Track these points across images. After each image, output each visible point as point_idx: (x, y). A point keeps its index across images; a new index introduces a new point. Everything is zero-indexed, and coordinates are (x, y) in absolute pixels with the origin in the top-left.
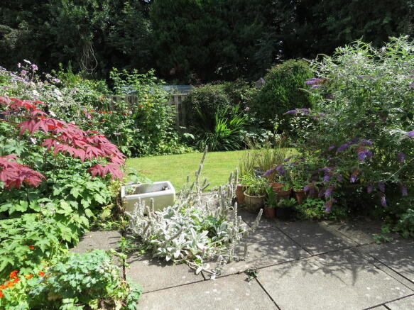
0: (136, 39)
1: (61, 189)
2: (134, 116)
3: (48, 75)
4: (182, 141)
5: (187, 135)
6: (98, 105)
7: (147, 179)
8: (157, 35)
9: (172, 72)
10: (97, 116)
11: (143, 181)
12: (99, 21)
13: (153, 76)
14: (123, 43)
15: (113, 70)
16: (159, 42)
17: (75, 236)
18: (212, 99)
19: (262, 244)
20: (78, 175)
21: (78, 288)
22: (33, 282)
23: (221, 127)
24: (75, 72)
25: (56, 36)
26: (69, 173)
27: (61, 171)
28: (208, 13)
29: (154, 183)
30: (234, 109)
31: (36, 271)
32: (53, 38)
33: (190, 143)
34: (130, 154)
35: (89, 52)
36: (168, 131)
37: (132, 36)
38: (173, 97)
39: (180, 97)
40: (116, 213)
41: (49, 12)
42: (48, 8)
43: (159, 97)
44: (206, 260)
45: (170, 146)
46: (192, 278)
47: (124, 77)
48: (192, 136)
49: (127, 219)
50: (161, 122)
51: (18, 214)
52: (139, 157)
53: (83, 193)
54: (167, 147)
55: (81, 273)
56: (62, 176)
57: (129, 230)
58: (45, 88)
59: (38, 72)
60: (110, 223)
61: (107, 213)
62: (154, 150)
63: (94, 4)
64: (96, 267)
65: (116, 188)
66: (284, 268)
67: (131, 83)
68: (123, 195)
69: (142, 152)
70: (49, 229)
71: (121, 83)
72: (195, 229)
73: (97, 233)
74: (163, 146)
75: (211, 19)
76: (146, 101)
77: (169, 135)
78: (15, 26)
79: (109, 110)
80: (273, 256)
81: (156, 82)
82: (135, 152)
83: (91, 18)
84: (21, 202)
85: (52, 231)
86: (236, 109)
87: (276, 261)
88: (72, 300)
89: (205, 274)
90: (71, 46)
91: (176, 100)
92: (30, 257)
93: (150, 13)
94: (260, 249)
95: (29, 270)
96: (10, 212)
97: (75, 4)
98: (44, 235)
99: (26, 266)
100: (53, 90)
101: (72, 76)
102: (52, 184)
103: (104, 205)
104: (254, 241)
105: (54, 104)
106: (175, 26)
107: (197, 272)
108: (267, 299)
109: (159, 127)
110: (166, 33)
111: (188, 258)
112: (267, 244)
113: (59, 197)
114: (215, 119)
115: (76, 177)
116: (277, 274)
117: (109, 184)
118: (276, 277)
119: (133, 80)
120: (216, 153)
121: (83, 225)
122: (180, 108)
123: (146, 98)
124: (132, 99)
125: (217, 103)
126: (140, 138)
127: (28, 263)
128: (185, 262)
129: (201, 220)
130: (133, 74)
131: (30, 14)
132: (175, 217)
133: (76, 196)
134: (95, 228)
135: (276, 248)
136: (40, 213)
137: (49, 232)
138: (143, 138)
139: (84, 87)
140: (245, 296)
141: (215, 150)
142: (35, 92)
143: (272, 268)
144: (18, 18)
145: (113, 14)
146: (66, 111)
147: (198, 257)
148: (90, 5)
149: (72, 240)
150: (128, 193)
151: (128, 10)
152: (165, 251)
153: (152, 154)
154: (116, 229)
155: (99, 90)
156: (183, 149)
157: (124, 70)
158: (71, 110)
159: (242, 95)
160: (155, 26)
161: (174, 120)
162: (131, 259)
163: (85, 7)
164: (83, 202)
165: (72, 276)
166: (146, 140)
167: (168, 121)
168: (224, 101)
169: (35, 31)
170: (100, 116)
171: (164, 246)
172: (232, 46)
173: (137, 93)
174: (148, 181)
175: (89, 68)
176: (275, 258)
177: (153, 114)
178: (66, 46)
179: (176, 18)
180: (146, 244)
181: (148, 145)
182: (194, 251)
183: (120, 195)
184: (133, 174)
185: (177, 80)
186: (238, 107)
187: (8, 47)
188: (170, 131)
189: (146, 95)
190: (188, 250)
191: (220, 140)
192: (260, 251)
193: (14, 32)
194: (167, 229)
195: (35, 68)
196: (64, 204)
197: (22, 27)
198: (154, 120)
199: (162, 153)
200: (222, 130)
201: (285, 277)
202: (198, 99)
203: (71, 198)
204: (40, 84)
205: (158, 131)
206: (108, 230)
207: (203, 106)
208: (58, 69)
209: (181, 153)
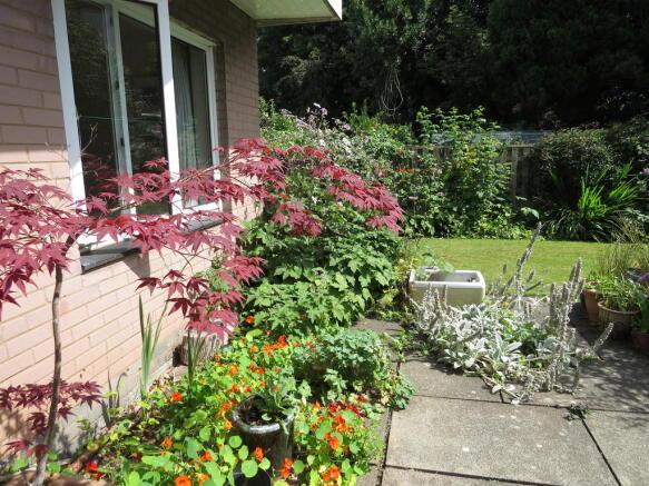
0: (463, 60)
1: (338, 260)
2: (446, 177)
3: (338, 121)
4: (518, 219)
5: (525, 210)
6: (397, 160)
7: (448, 264)
8: (497, 52)
9: (516, 109)
10: (393, 175)
11: (441, 267)
12: (410, 40)
13: (481, 117)
14: (441, 68)
15: (421, 111)
16: (497, 63)
17: (347, 316)
18: (578, 153)
19: (610, 380)
20: (359, 246)
21: (344, 362)
22: (299, 351)
23: (590, 199)
24: (371, 114)
25: (351, 65)
26: (348, 243)
27: (340, 239)
28: (591, 7)
29: (457, 271)
30: (619, 170)
31: (303, 341)
32: (348, 67)
33: (530, 223)
34: (432, 232)
35: (394, 85)
36: (497, 202)
37: (457, 55)
38: (510, 150)
39: (521, 150)
40: (400, 301)
41: (347, 33)
42: (346, 27)
43: (487, 149)
44: (511, 380)
45: (495, 224)
46: (485, 395)
47: (435, 120)
48: (536, 213)
49: (412, 311)
50: (484, 187)
51: (291, 280)
52: (445, 237)
53: (362, 268)
54: (489, 226)
55: (349, 347)
56: (341, 245)
57: (413, 324)
58: (333, 136)
59: (327, 118)
60: (391, 313)
61: (388, 298)
62: (470, 229)
63: (406, 15)
64: (365, 345)
65: (405, 270)
66: (638, 419)
67: (446, 129)
68: (411, 280)
69: (450, 229)
70: (321, 300)
71: (432, 129)
72: (503, 337)
73: (374, 322)
74: (485, 225)
75: (596, 16)
76: (465, 155)
77: (497, 209)
78: (305, 56)
79: (411, 167)
80: (624, 400)
81: (485, 126)
82: (441, 229)
83: (400, 35)
84: (296, 268)
85: (324, 303)
86: (623, 171)
87: (626, 407)
88: (336, 372)
89: (505, 396)
90: (369, 77)
91: (515, 154)
92: (298, 326)
93: (488, 19)
94: (605, 386)
95: (297, 338)
96: (284, 277)
97: (381, 18)
98: (314, 305)
99: (295, 334)
100: (341, 138)
101: (367, 120)
102: (328, 252)
103: (386, 287)
104: (598, 374)
105: (341, 157)
106: (528, 35)
107: (494, 391)
108: (591, 447)
109: (481, 194)
110: (511, 47)
111: (485, 371)
112: (620, 383)
113: (335, 269)
114: (580, 188)
115: (357, 248)
116: (622, 423)
117: (396, 264)
118: (617, 426)
119: (449, 123)
120: (574, 244)
121: (359, 308)
122: (519, 168)
123: (465, 151)
124: (445, 152)
125: (588, 160)
126: (450, 211)
127: (297, 331)
128: (481, 377)
129: (514, 328)
130: (450, 115)
131: (323, 38)
132: (478, 319)
133: (354, 270)
134: (372, 316)
135: (634, 391)
136: (314, 283)
137: (321, 303)
138: (455, 209)
139: (380, 135)
140: (557, 434)
141: (573, 239)
142: (322, 141)
143: (614, 414)
144: (309, 45)
145: (432, 26)
146: (355, 167)
147: (500, 373)
148: (401, 16)
149: (344, 320)
150: (419, 279)
151: (455, 16)
152: (454, 355)
153: (466, 235)
154: (398, 321)
155: (401, 138)
156: (516, 231)
157: (439, 109)
158: (360, 166)
159: (639, 148)
160: (495, 38)
161: (507, 185)
162: (410, 357)
163: (393, 21)
164: (361, 279)
165: (339, 349)
166: (459, 213)
167: (497, 186)
168: (600, 157)
169: (328, 60)
170: (397, 175)
171: (454, 349)
172: (635, 59)
173: (453, 143)
174: (449, 267)
175: (391, 106)
176: (627, 404)
177: (475, 175)
178: (363, 78)
179: (531, 21)
180: (432, 344)
181: (461, 220)
182: (495, 364)
183: (407, 280)
184: (429, 254)
185: (523, 122)
186: (628, 167)
187: (295, 83)
188: (499, 202)
189: (466, 147)
190: (488, 363)
191: (585, 222)
192: (603, 389)
193: (304, 63)
194: (461, 328)
195: (325, 112)
196: (339, 277)
197: (314, 56)
198: (475, 184)
199: (482, 234)
200: (591, 206)
201: (634, 430)
202: (553, 153)
203: (348, 272)
204: (328, 131)
205: (480, 201)
206: (388, 320)
207: (560, 165)
208: (349, 111)
209: (512, 238)
